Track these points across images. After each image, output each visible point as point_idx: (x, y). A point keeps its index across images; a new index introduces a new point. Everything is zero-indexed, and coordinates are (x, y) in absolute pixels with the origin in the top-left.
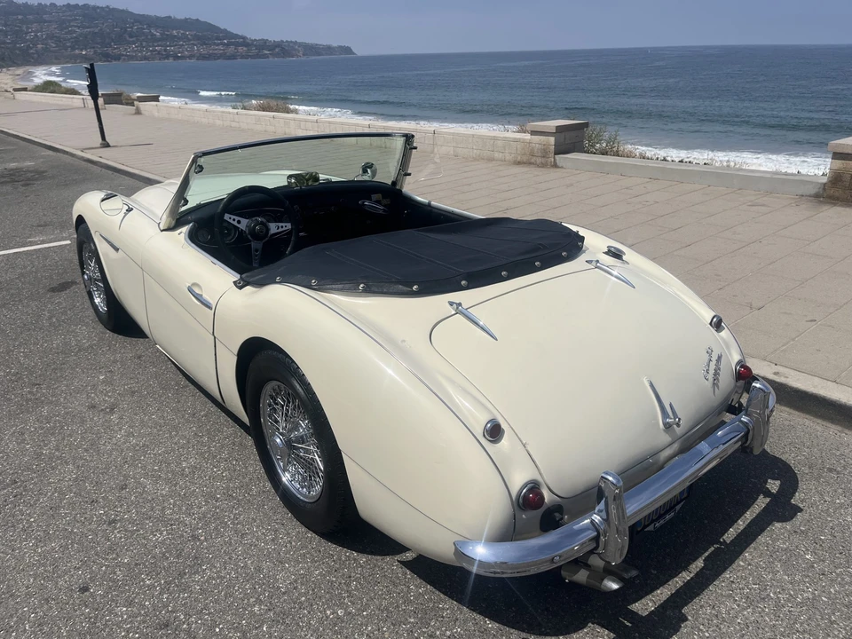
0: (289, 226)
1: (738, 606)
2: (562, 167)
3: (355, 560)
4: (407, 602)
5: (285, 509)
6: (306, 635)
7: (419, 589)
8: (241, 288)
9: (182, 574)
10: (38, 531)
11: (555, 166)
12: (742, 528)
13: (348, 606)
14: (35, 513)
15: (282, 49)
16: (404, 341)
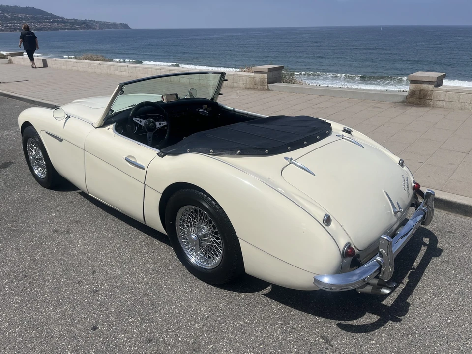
0: (165, 123)
1: (430, 297)
2: (272, 90)
3: (239, 296)
4: (274, 314)
5: (192, 275)
6: (228, 336)
7: (277, 307)
8: (162, 157)
9: (148, 314)
10: (52, 301)
11: (268, 90)
12: (419, 262)
13: (244, 319)
14: (46, 292)
15: (87, 25)
16: (269, 179)
